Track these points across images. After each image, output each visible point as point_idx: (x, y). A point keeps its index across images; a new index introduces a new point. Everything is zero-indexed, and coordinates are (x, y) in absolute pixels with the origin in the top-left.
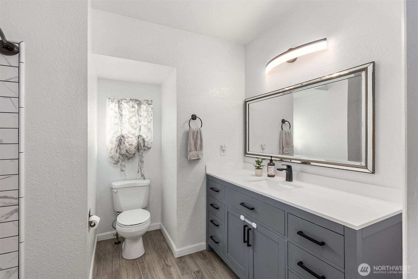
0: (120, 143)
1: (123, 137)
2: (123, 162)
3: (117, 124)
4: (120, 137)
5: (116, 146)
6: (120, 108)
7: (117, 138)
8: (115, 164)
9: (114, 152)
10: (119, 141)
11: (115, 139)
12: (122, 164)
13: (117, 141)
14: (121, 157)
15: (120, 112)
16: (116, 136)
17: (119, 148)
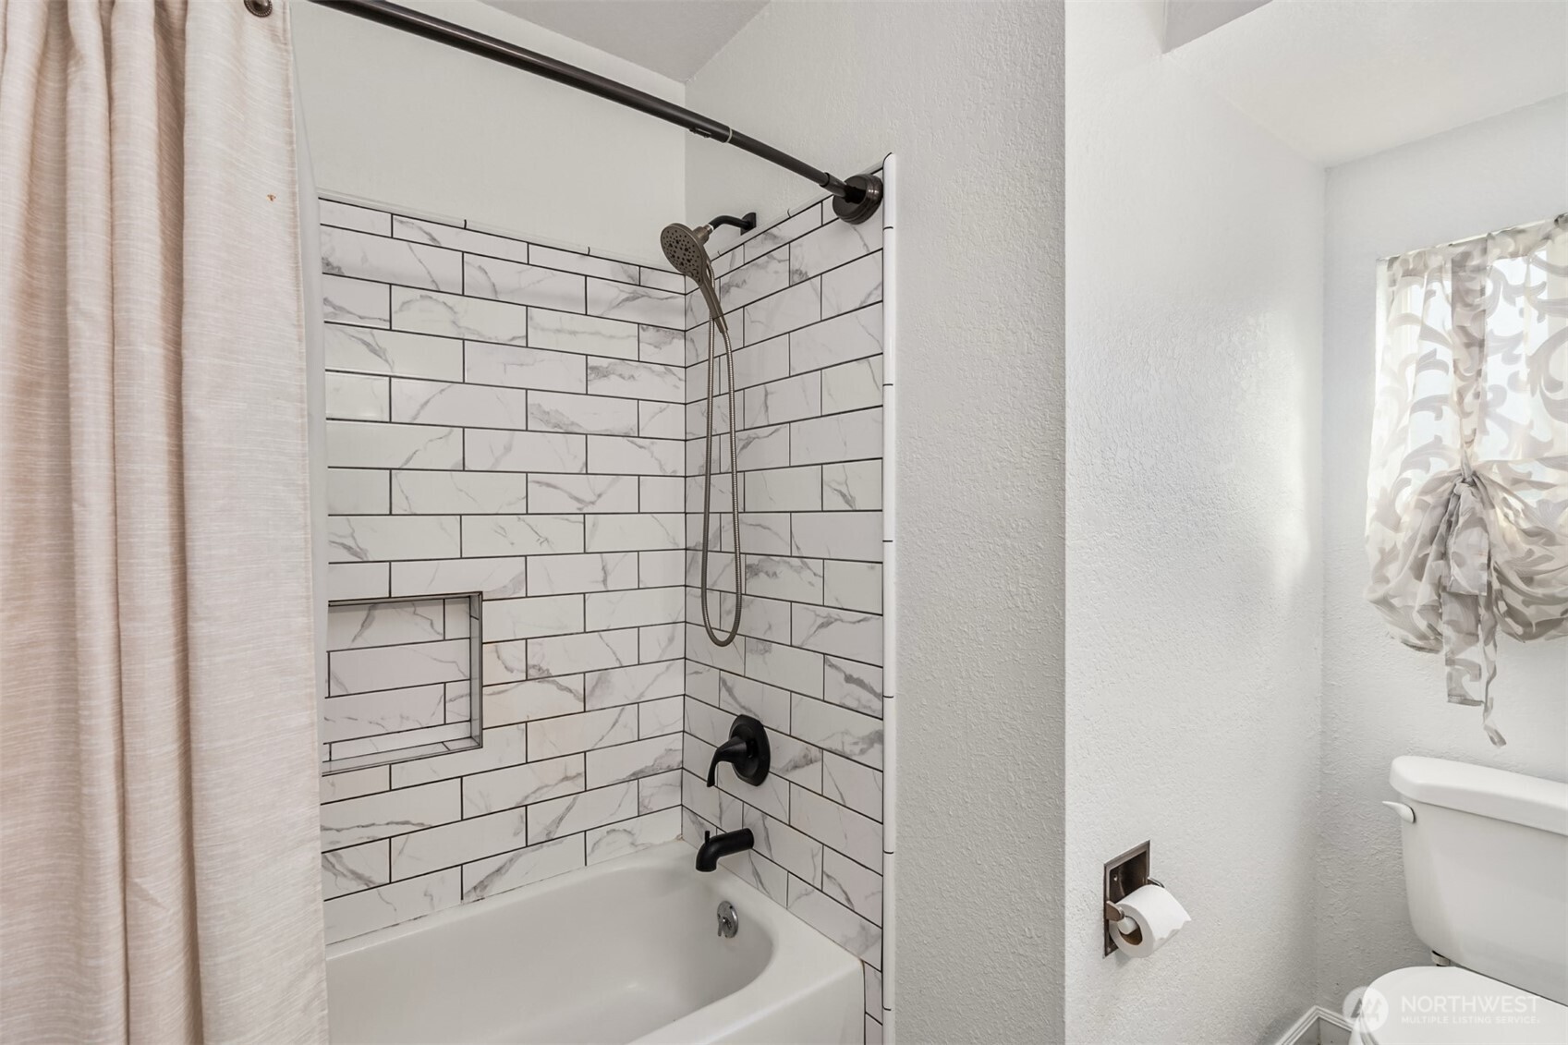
0: (1450, 524)
1: (1473, 484)
2: (1470, 644)
3: (1431, 404)
4: (1448, 486)
5: (1412, 540)
6: (1469, 300)
7: (1425, 491)
8: (1420, 649)
9: (1399, 574)
10: (1440, 510)
11: (1416, 497)
12: (1461, 656)
13: (1422, 506)
14: (1452, 609)
15: (1467, 324)
16: (1418, 478)
17: (1433, 550)
